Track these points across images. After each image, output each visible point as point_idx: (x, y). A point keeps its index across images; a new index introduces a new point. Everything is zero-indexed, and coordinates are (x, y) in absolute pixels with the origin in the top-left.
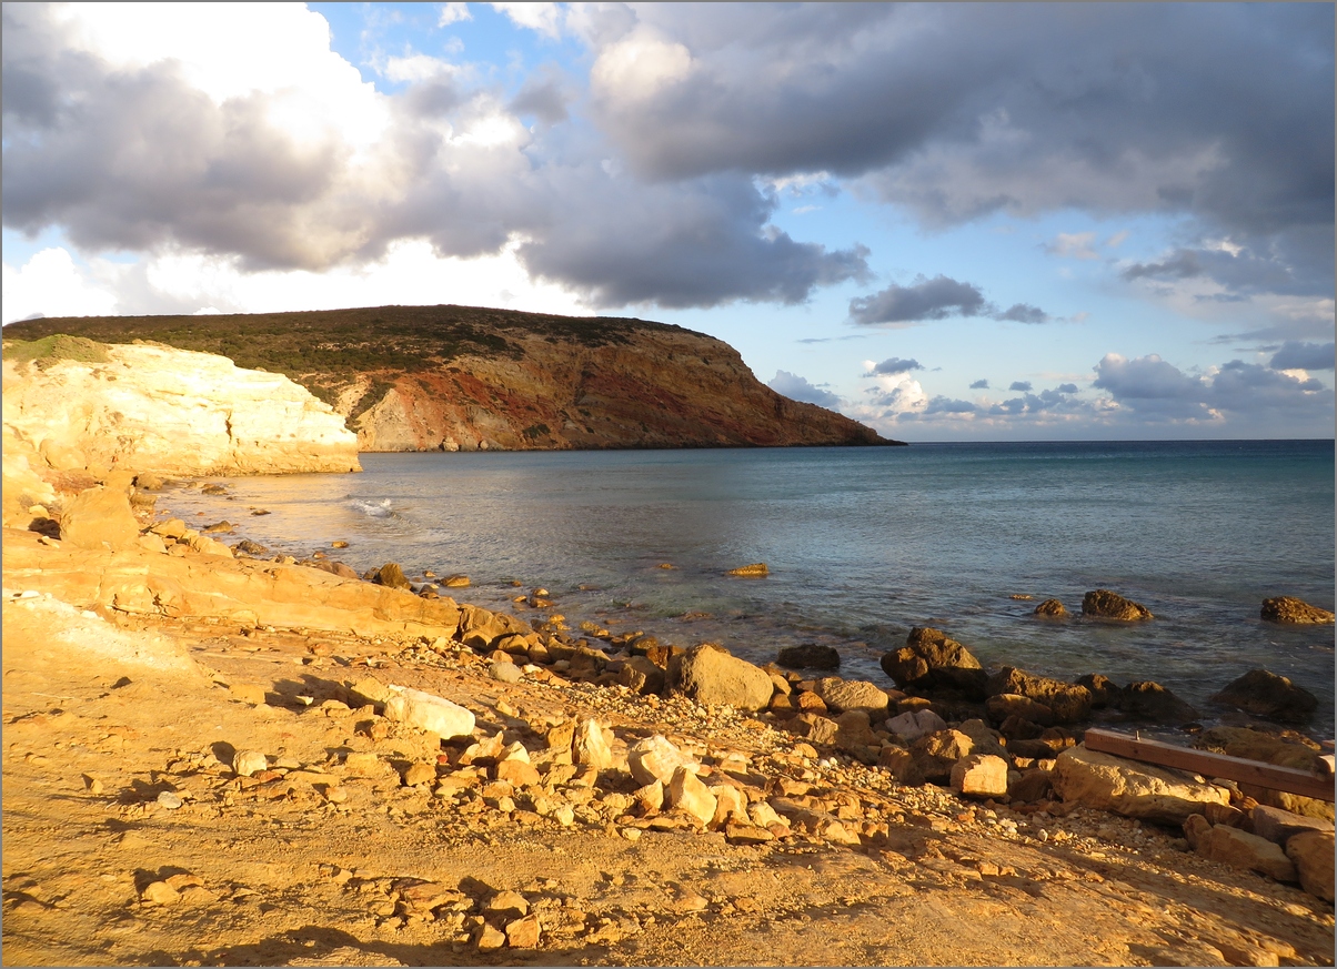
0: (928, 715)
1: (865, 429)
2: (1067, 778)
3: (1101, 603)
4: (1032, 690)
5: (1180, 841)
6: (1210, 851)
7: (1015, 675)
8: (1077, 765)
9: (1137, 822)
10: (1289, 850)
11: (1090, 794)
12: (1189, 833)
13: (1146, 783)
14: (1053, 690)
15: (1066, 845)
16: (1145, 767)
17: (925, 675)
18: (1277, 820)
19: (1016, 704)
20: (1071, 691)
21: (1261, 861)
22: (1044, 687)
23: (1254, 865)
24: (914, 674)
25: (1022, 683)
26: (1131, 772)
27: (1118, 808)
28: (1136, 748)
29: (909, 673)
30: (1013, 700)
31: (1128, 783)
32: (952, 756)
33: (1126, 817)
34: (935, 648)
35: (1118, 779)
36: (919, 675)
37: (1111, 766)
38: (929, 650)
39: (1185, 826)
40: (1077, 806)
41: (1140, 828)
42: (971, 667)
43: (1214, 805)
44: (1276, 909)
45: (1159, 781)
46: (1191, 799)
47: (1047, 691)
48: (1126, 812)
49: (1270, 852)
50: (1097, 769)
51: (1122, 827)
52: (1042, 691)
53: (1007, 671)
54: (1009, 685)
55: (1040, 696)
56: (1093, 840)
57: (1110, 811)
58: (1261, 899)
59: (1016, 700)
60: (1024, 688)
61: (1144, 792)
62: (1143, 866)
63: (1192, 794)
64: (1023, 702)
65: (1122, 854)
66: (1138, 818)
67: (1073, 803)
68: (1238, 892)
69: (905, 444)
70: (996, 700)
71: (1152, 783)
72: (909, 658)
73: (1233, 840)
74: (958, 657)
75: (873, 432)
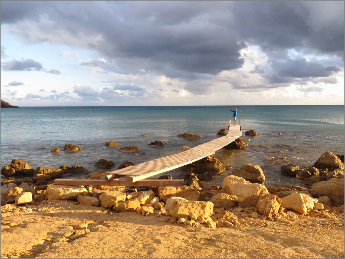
0: (12, 184)
1: (5, 102)
2: (49, 193)
3: (69, 147)
4: (46, 172)
5: (77, 202)
6: (82, 203)
7: (41, 169)
8: (51, 190)
9: (67, 200)
10: (99, 198)
11: (55, 196)
12: (78, 200)
13: (68, 190)
14: (52, 171)
15: (46, 211)
16: (69, 186)
17: (14, 173)
18: (97, 192)
19: (41, 177)
20: (57, 171)
21: (93, 202)
22: (49, 171)
23: (91, 204)
24: (11, 173)
25: (43, 171)
26: (65, 188)
27: (62, 198)
28: (66, 182)
29: (9, 173)
30: (40, 176)
31: (64, 191)
32: (16, 195)
33: (64, 200)
34: (17, 165)
35: (62, 191)
36: (12, 173)
37: (60, 188)
38: (15, 166)
39: (78, 199)
40: (51, 200)
41: (67, 202)
42: (29, 168)
43: (84, 192)
44: (94, 213)
45: (72, 189)
46: (80, 192)
47: (50, 172)
48: (64, 199)
49: (94, 200)
50: (57, 189)
51: (63, 203)
52: (49, 172)
53: (39, 168)
54: (39, 172)
55: (48, 173)
56: (53, 208)
57: (60, 199)
58: (91, 211)
59: (41, 175)
60: (44, 172)
61: (68, 193)
62: (65, 211)
63: (80, 190)
64: (43, 176)
65: (60, 209)
66: (67, 199)
67: (50, 199)
68: (86, 211)
69: (19, 107)
70: (35, 176)
71: (70, 190)
72: (9, 169)
73: (87, 199)
74: (24, 166)
75: (7, 104)
